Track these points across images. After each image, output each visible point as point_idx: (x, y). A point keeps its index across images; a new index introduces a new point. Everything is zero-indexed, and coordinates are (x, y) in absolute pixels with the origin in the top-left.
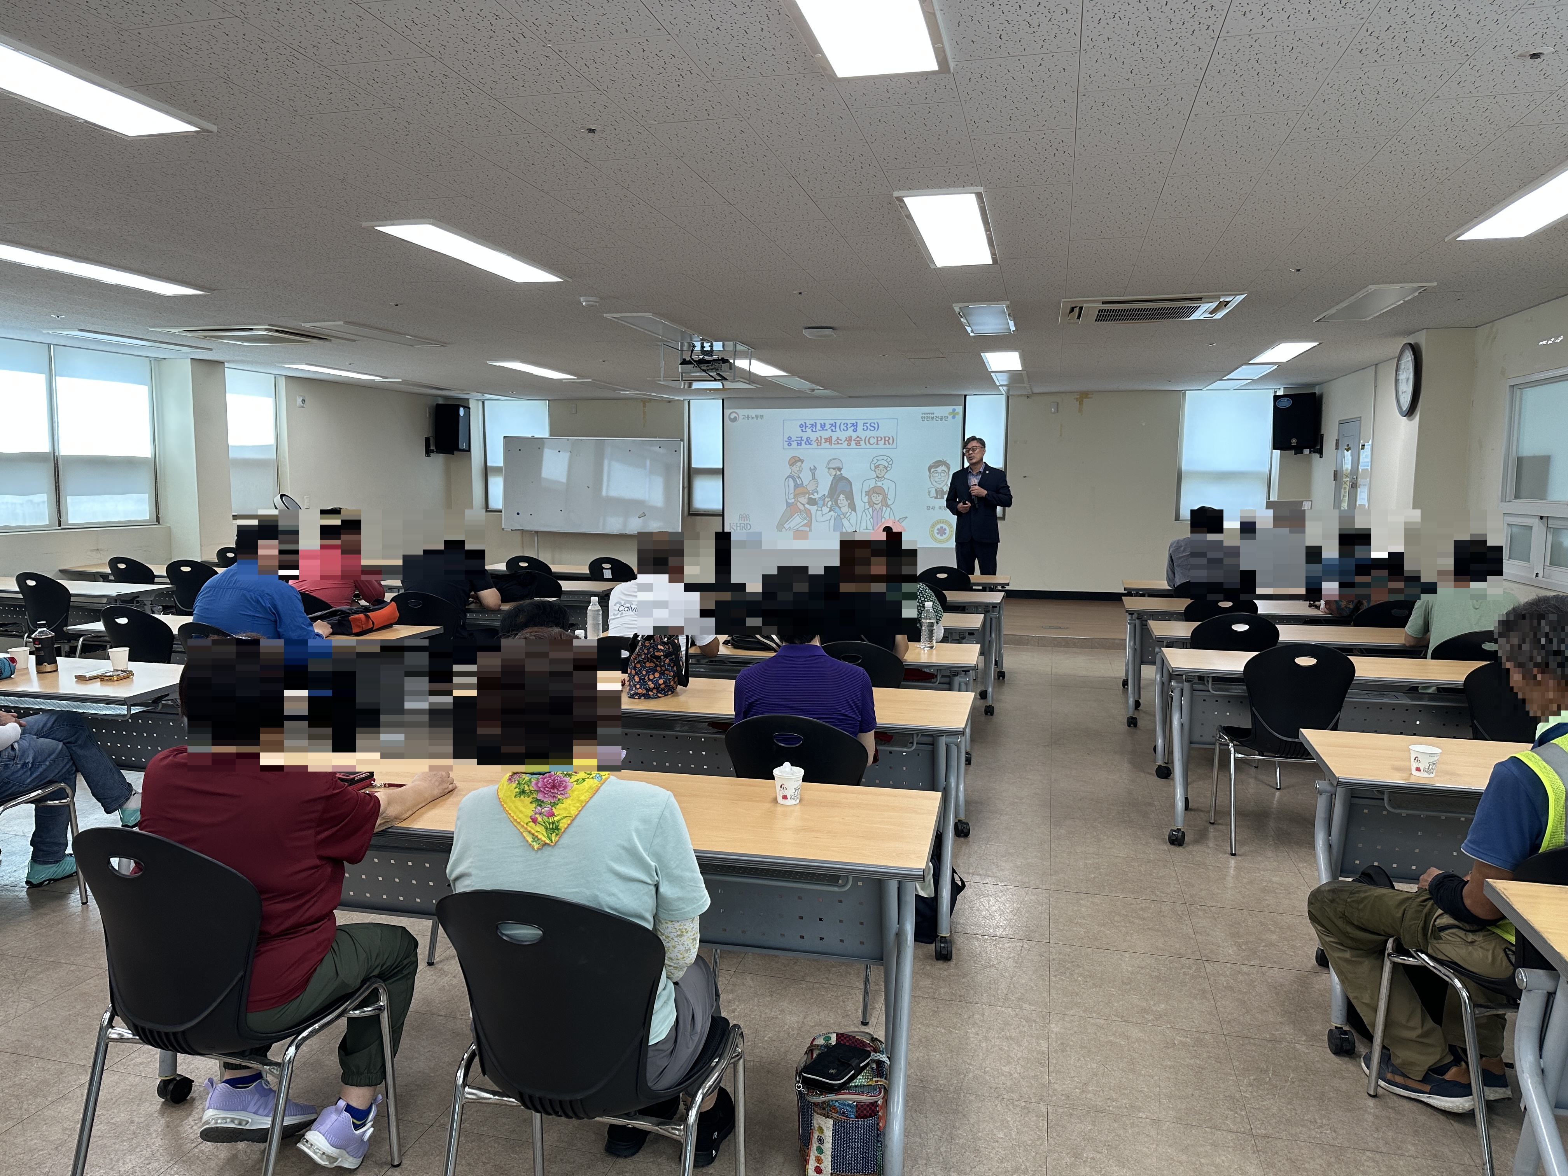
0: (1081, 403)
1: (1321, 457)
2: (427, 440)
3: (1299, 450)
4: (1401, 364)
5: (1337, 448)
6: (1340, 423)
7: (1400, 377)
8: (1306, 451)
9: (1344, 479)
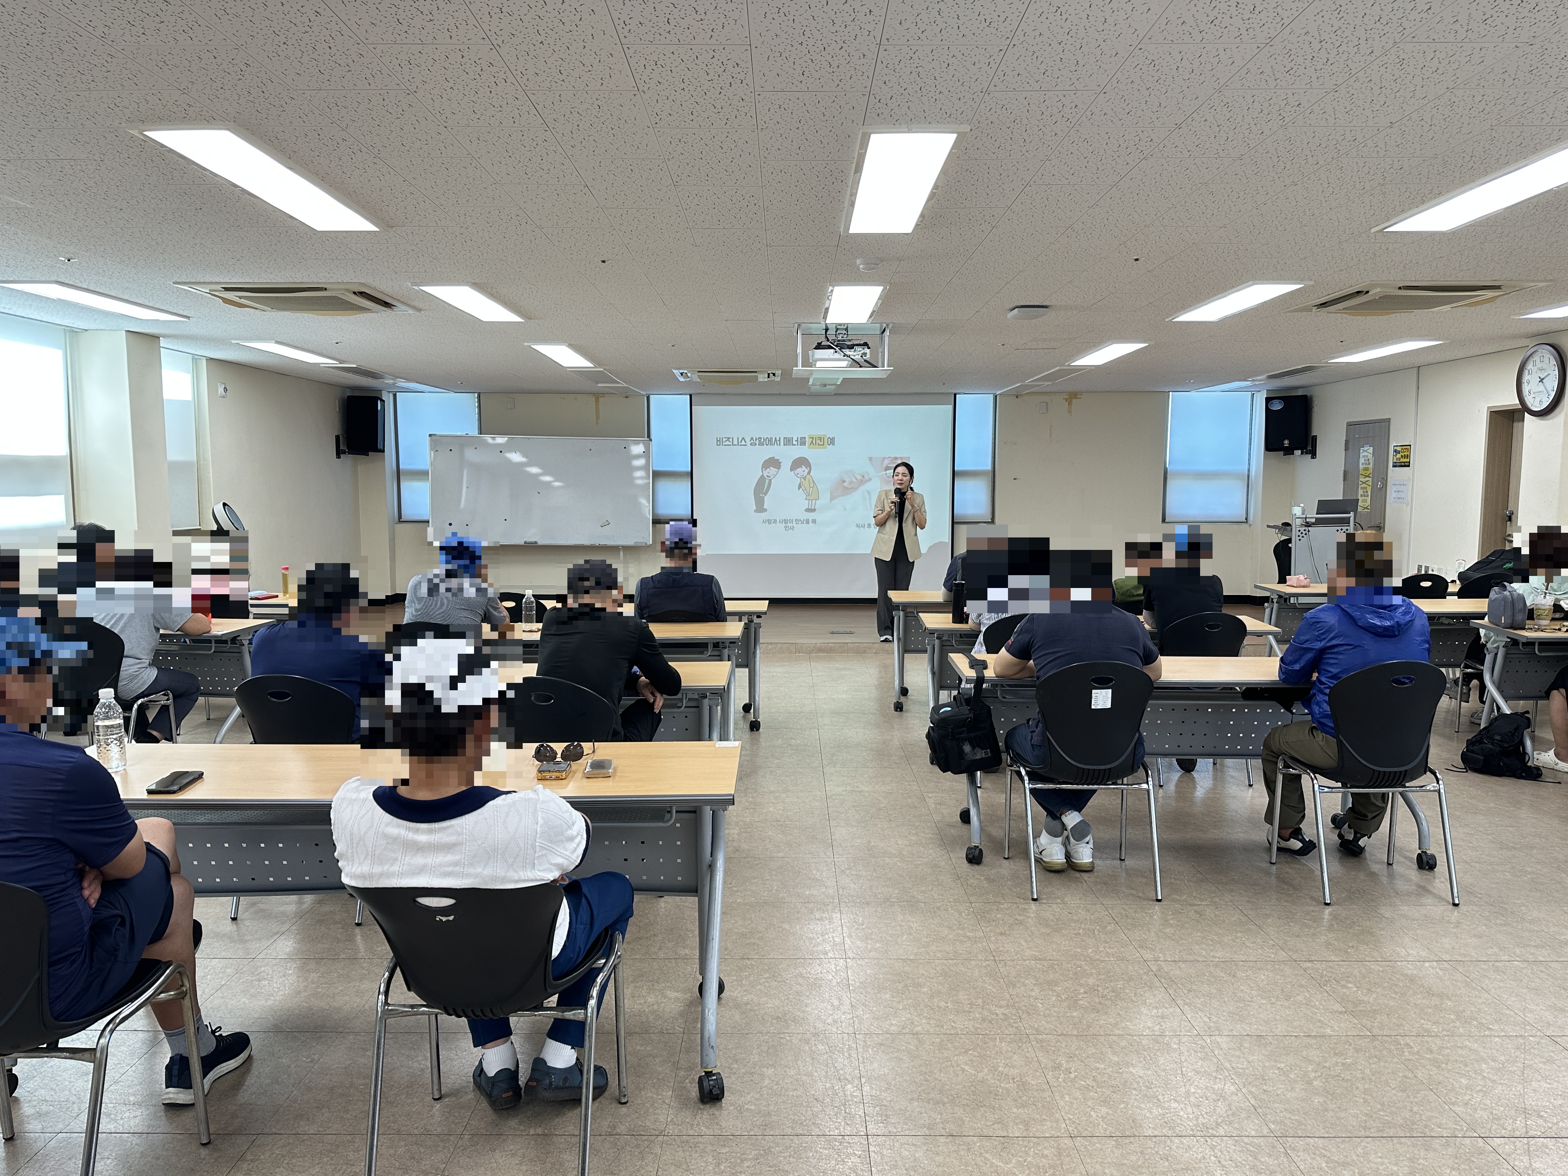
0: (1071, 404)
1: (1312, 456)
2: (337, 438)
3: (1289, 451)
4: (1530, 366)
5: (1346, 449)
6: (1349, 425)
7: (1526, 377)
8: (1298, 452)
9: (1362, 479)
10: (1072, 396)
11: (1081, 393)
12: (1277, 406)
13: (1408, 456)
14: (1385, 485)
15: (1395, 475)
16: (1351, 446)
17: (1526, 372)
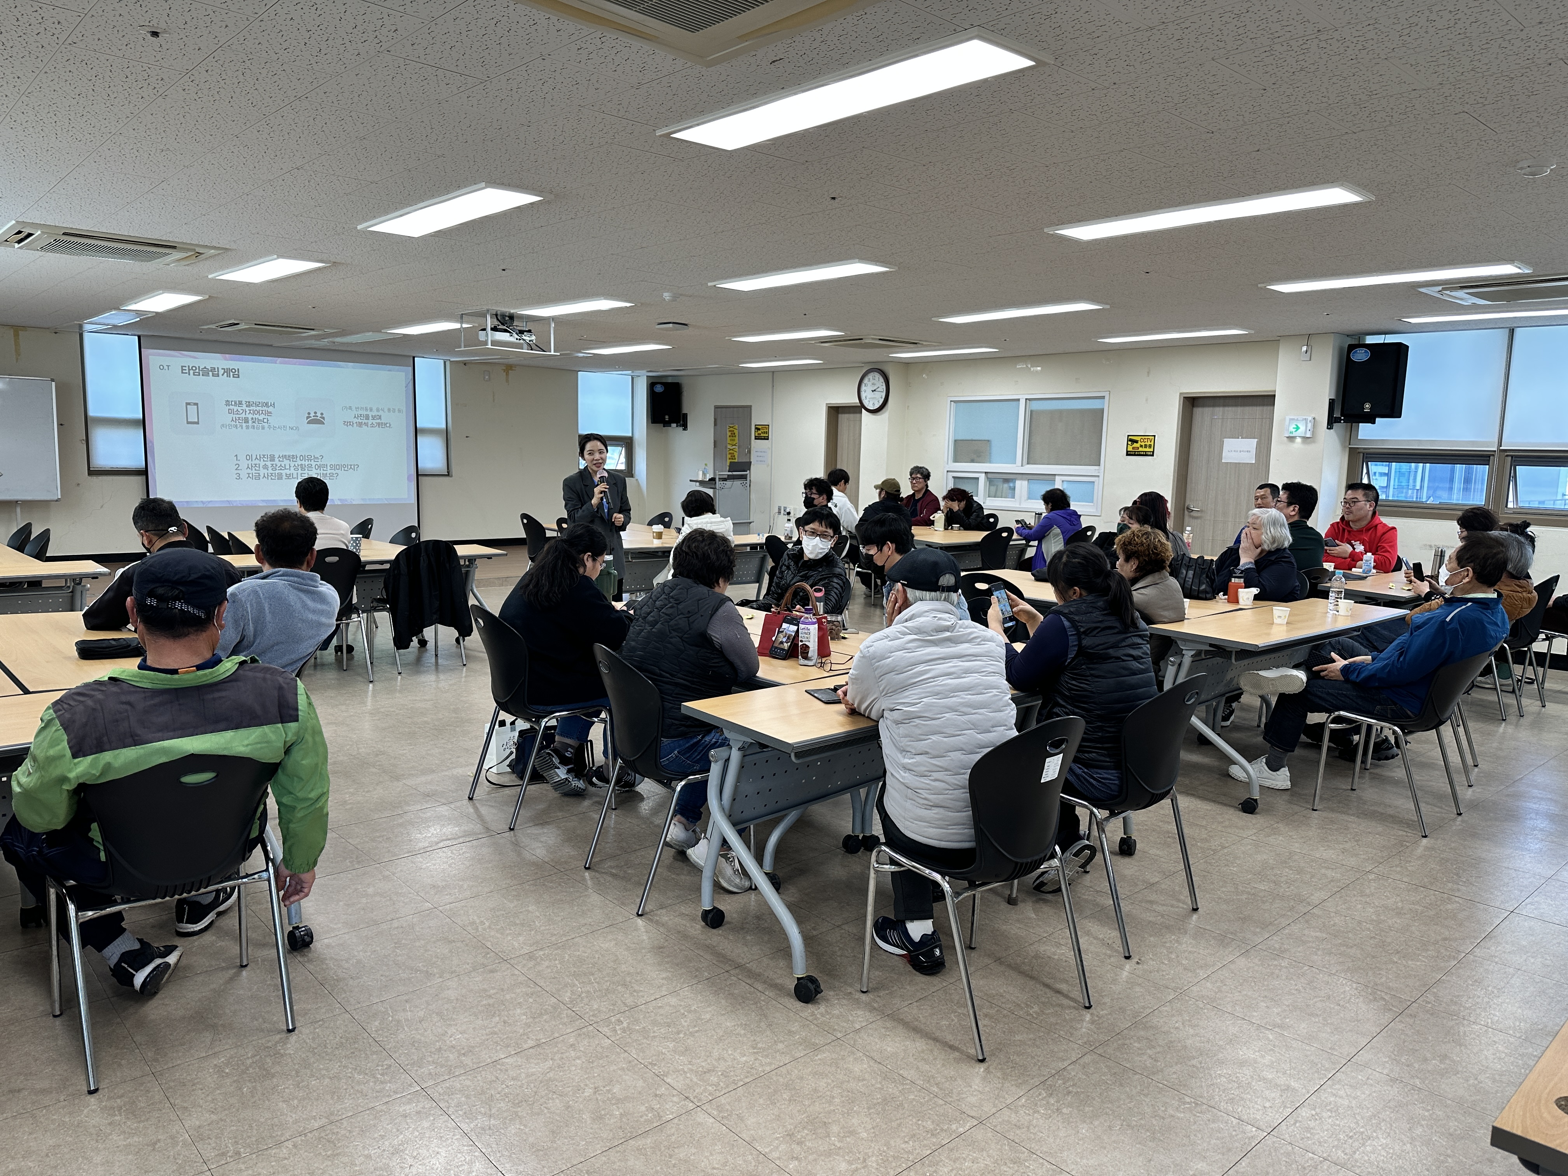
0: (507, 374)
1: (684, 429)
3: (667, 424)
4: (866, 381)
5: (715, 424)
6: (716, 407)
7: (863, 388)
8: (674, 425)
9: (729, 447)
10: (509, 368)
11: (516, 366)
12: (659, 389)
13: (767, 433)
14: (749, 452)
15: (756, 445)
16: (718, 422)
17: (863, 385)
